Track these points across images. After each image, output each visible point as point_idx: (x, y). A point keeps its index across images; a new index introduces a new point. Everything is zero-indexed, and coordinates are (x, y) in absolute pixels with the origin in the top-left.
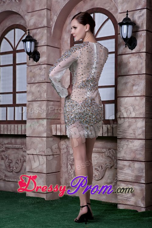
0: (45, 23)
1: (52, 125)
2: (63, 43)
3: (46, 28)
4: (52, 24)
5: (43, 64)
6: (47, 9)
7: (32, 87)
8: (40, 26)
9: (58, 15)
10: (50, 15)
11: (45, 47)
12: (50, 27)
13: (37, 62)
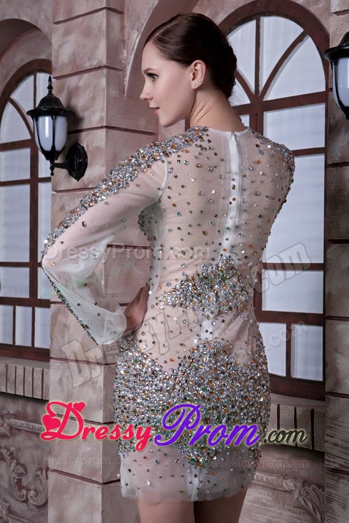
0: (101, 56)
3: (105, 71)
4: (127, 58)
6: (109, 9)
8: (88, 65)
9: (144, 26)
10: (120, 27)
11: (103, 132)
12: (119, 68)
13: (78, 180)
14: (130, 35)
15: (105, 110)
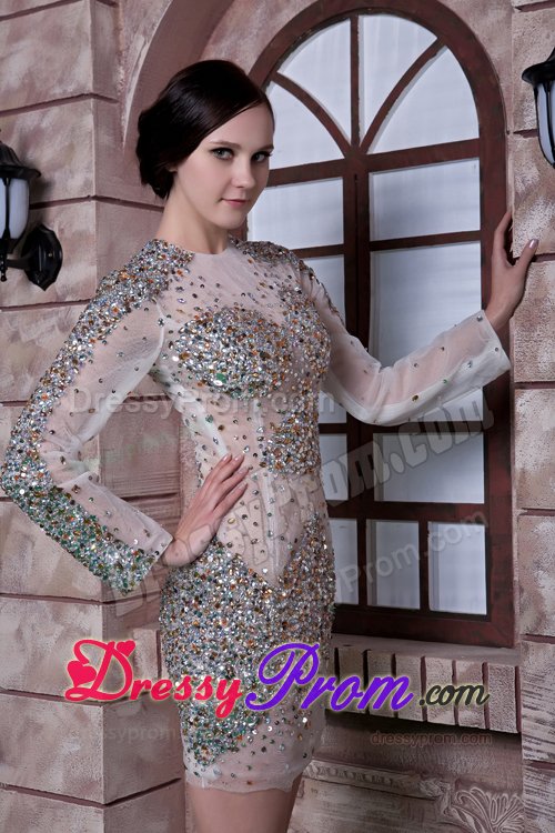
0: (83, 75)
1: (137, 633)
3: (91, 101)
4: (126, 81)
5: (80, 302)
8: (57, 92)
9: (156, 28)
10: (112, 29)
11: (91, 207)
12: (113, 97)
13: (44, 288)
14: (131, 42)
15: (94, 169)
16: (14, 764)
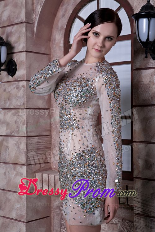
0: (23, 17)
2: (54, 47)
3: (25, 24)
4: (35, 18)
5: (21, 81)
7: (7, 114)
8: (16, 21)
9: (43, 3)
10: (31, 3)
11: (24, 54)
12: (32, 23)
13: (12, 77)
14: (37, 7)
15: (25, 43)
16: (3, 210)
